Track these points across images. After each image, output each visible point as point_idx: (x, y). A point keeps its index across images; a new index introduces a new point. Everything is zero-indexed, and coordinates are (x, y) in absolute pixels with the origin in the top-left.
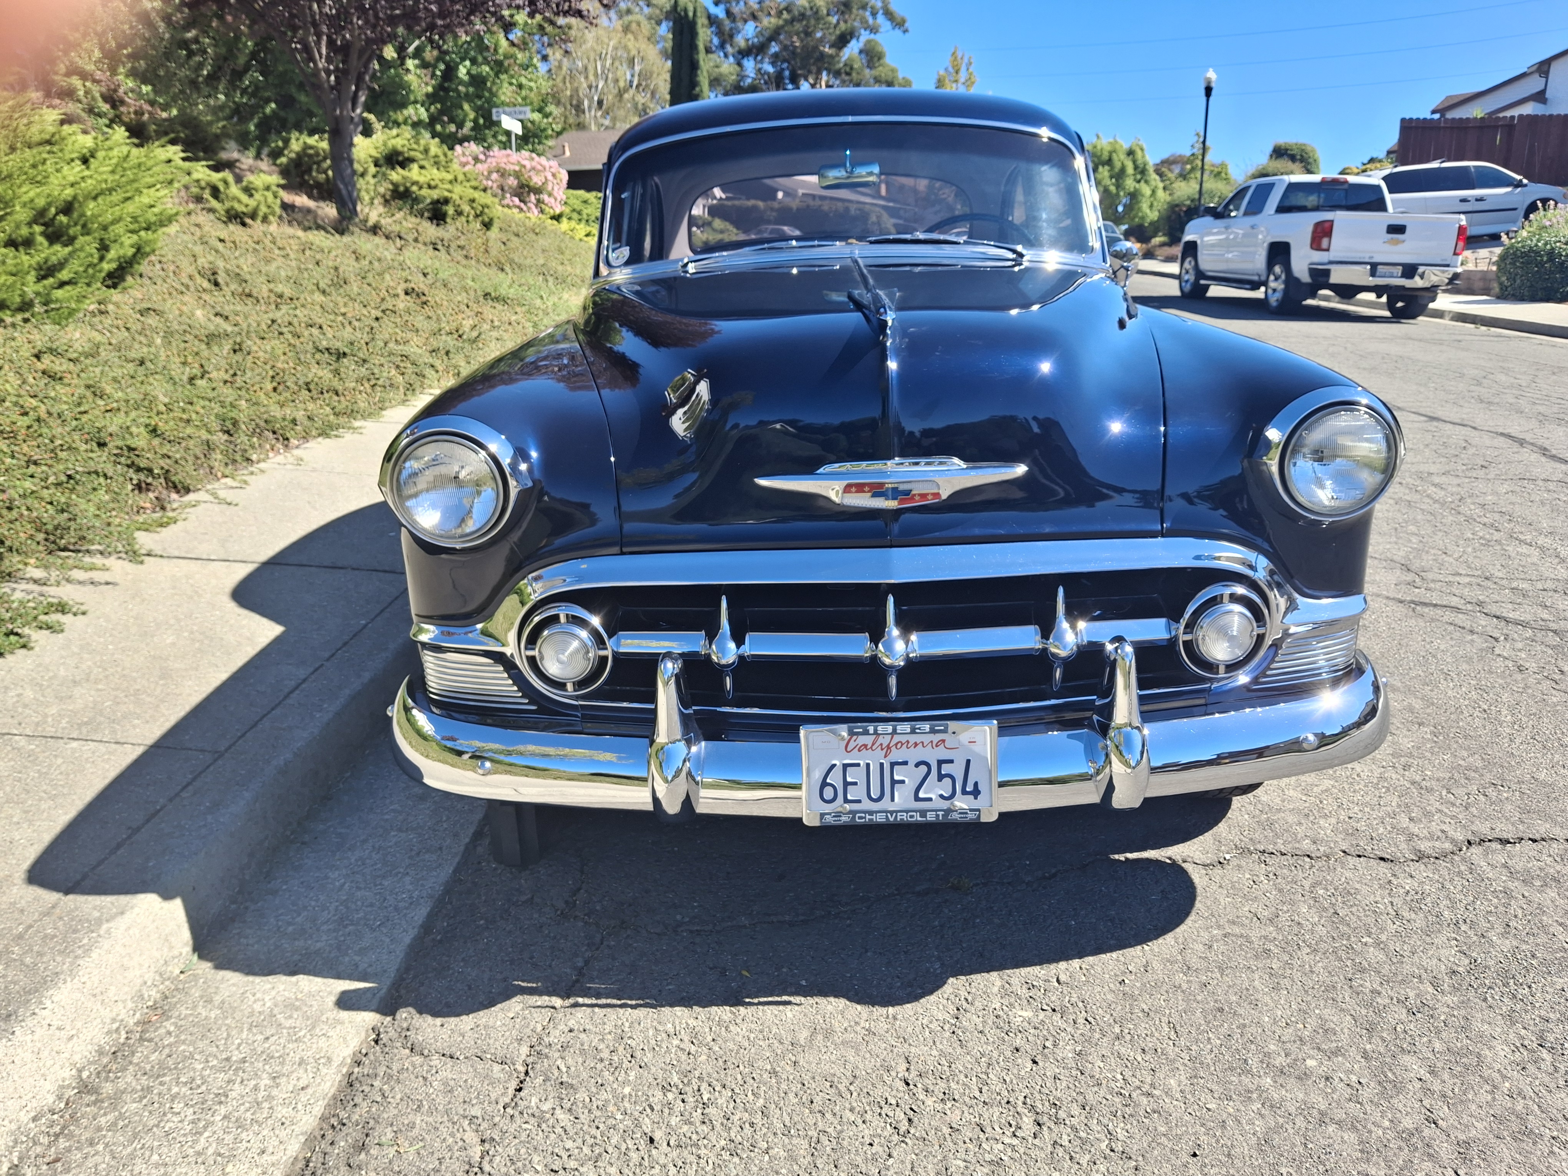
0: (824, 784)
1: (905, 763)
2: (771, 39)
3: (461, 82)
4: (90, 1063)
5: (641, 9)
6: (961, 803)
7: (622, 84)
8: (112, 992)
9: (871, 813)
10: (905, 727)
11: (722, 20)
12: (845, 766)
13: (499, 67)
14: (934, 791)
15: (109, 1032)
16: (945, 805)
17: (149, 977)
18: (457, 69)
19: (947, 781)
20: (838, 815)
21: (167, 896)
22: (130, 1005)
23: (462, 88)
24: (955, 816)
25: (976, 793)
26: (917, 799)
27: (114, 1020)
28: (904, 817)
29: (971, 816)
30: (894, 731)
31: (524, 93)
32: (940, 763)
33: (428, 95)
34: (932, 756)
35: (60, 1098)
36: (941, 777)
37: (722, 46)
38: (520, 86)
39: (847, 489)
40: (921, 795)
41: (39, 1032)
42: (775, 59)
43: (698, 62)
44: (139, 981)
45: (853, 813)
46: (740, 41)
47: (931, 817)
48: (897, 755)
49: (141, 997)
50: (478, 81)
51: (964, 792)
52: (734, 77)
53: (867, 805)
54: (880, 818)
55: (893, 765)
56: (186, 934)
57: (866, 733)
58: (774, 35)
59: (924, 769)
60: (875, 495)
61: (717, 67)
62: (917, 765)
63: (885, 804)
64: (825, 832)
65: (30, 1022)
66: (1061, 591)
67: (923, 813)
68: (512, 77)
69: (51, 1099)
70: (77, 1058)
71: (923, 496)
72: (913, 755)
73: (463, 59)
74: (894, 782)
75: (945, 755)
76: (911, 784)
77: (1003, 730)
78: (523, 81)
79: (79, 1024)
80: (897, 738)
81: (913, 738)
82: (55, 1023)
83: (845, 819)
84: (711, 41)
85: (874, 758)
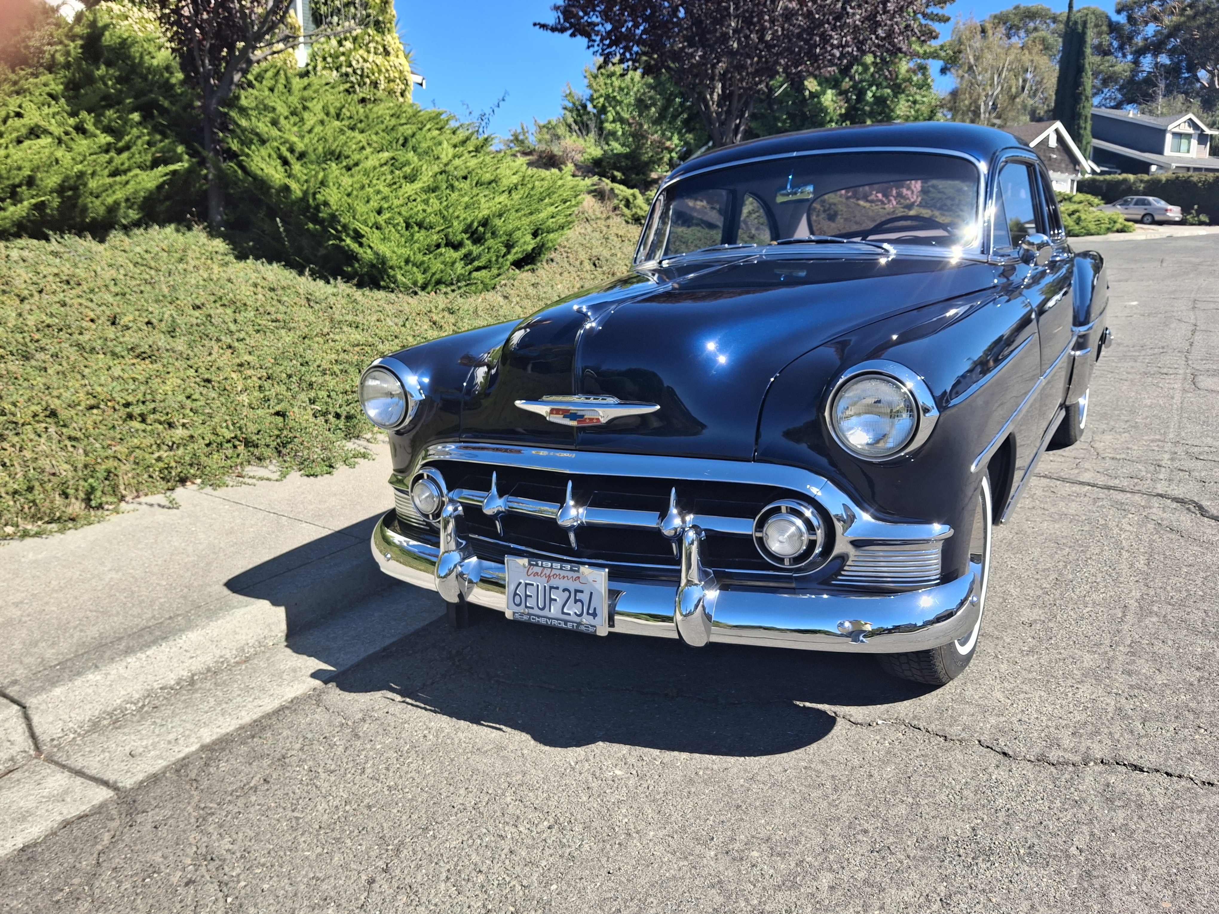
0: (515, 594)
1: (557, 588)
2: (1170, 35)
3: (867, 103)
4: (200, 673)
5: (1048, 26)
6: (586, 620)
7: (1014, 90)
8: (224, 643)
9: (539, 617)
10: (557, 565)
11: (1123, 25)
12: (526, 584)
13: (898, 89)
14: (572, 609)
15: (217, 662)
16: (578, 619)
17: (251, 642)
18: (866, 93)
19: (579, 604)
20: (522, 614)
21: (275, 603)
22: (234, 652)
23: (867, 108)
24: (582, 628)
25: (594, 615)
26: (563, 613)
27: (221, 657)
28: (555, 623)
29: (591, 630)
30: (551, 567)
31: (918, 106)
32: (576, 591)
33: (841, 115)
34: (573, 586)
35: (178, 684)
36: (576, 601)
37: (1121, 48)
38: (915, 102)
39: (552, 411)
40: (565, 611)
41: (174, 649)
42: (1172, 53)
43: (1084, 65)
44: (244, 642)
45: (529, 614)
46: (1139, 41)
47: (569, 626)
48: (554, 582)
49: (243, 650)
50: (880, 101)
51: (588, 613)
52: (1128, 74)
53: (536, 611)
54: (543, 621)
55: (551, 588)
56: (283, 626)
57: (537, 565)
58: (1175, 31)
59: (567, 593)
60: (565, 417)
61: (1112, 66)
62: (564, 590)
63: (545, 613)
64: (515, 623)
65: (171, 643)
66: (674, 490)
67: (566, 622)
68: (908, 96)
69: (172, 682)
70: (193, 668)
71: (591, 419)
72: (562, 584)
73: (871, 86)
74: (551, 600)
75: (579, 587)
76: (560, 602)
77: (612, 577)
78: (918, 97)
79: (198, 652)
80: (554, 572)
81: (563, 573)
82: (185, 648)
83: (525, 618)
84: (1111, 44)
85: (540, 582)
